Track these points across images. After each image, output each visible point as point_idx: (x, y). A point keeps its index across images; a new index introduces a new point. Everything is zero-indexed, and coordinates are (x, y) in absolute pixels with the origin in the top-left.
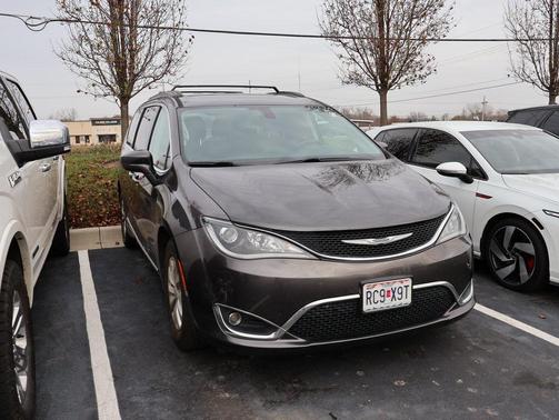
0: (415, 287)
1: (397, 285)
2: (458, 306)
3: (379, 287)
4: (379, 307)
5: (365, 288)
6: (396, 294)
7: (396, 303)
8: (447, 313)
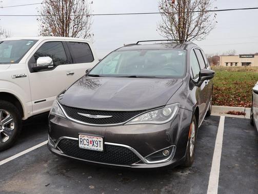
0: (106, 143)
1: (95, 139)
2: (142, 162)
3: (86, 138)
4: (86, 147)
5: (79, 136)
6: (94, 143)
7: (95, 148)
8: (134, 164)
